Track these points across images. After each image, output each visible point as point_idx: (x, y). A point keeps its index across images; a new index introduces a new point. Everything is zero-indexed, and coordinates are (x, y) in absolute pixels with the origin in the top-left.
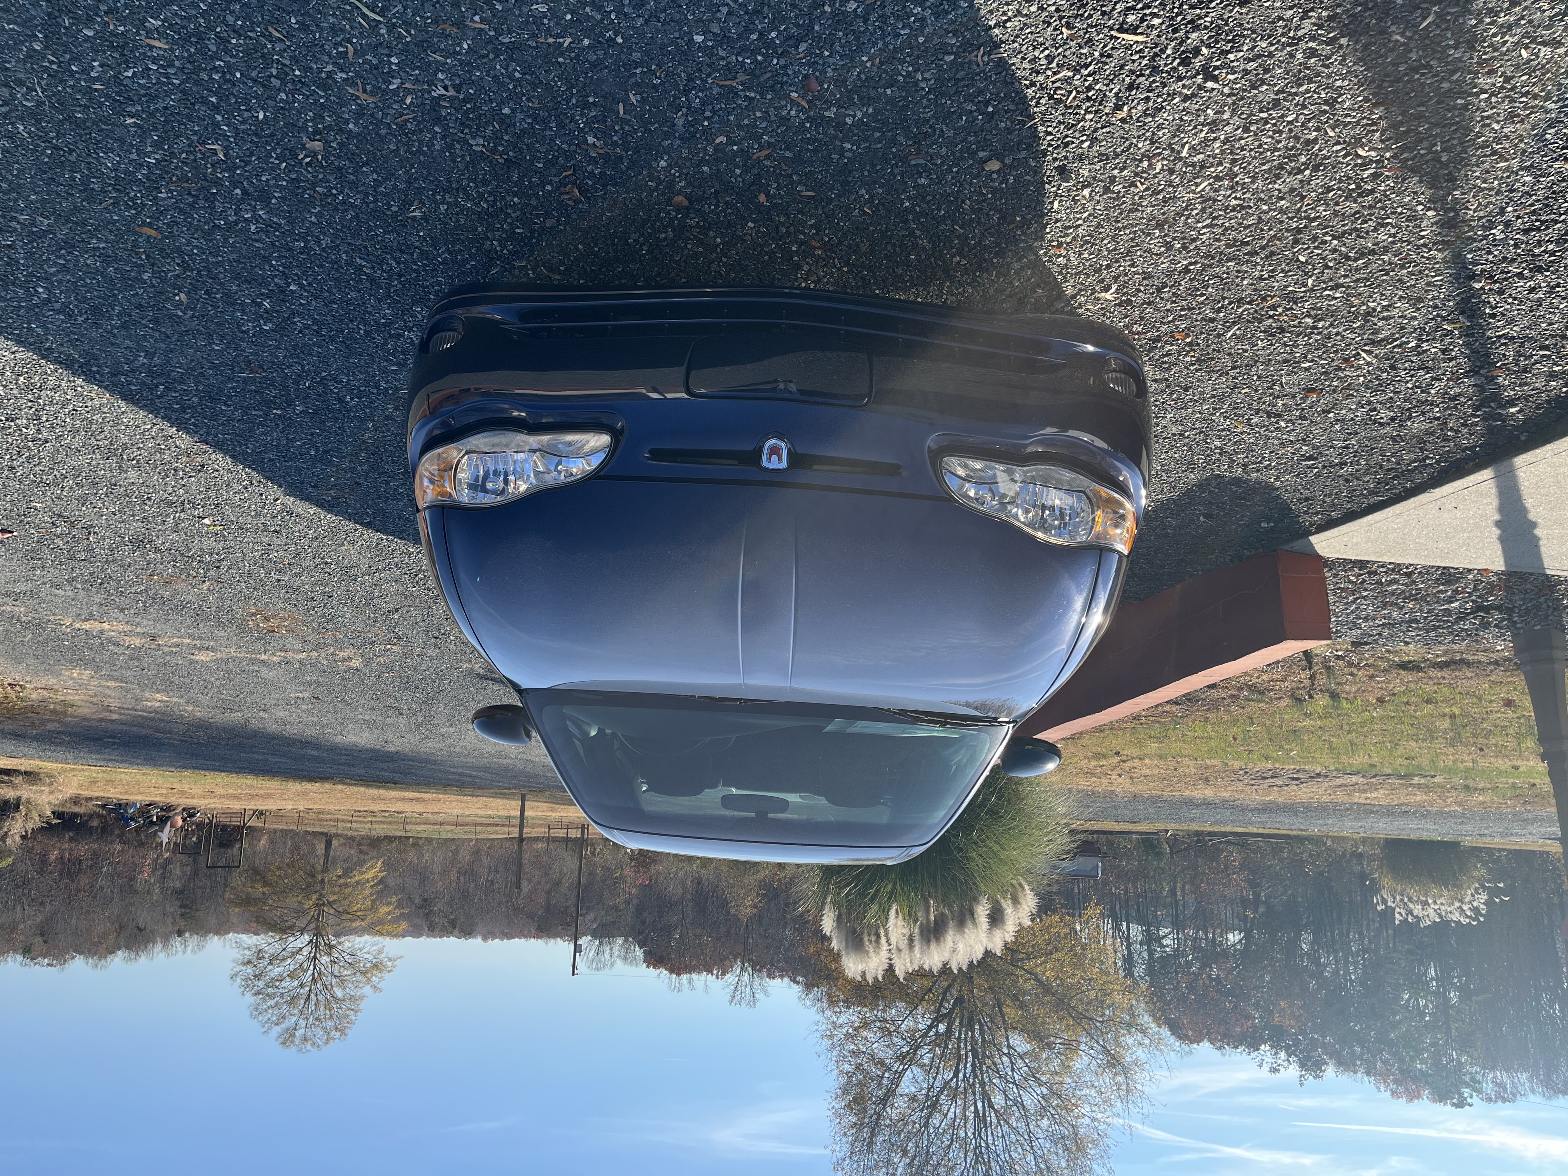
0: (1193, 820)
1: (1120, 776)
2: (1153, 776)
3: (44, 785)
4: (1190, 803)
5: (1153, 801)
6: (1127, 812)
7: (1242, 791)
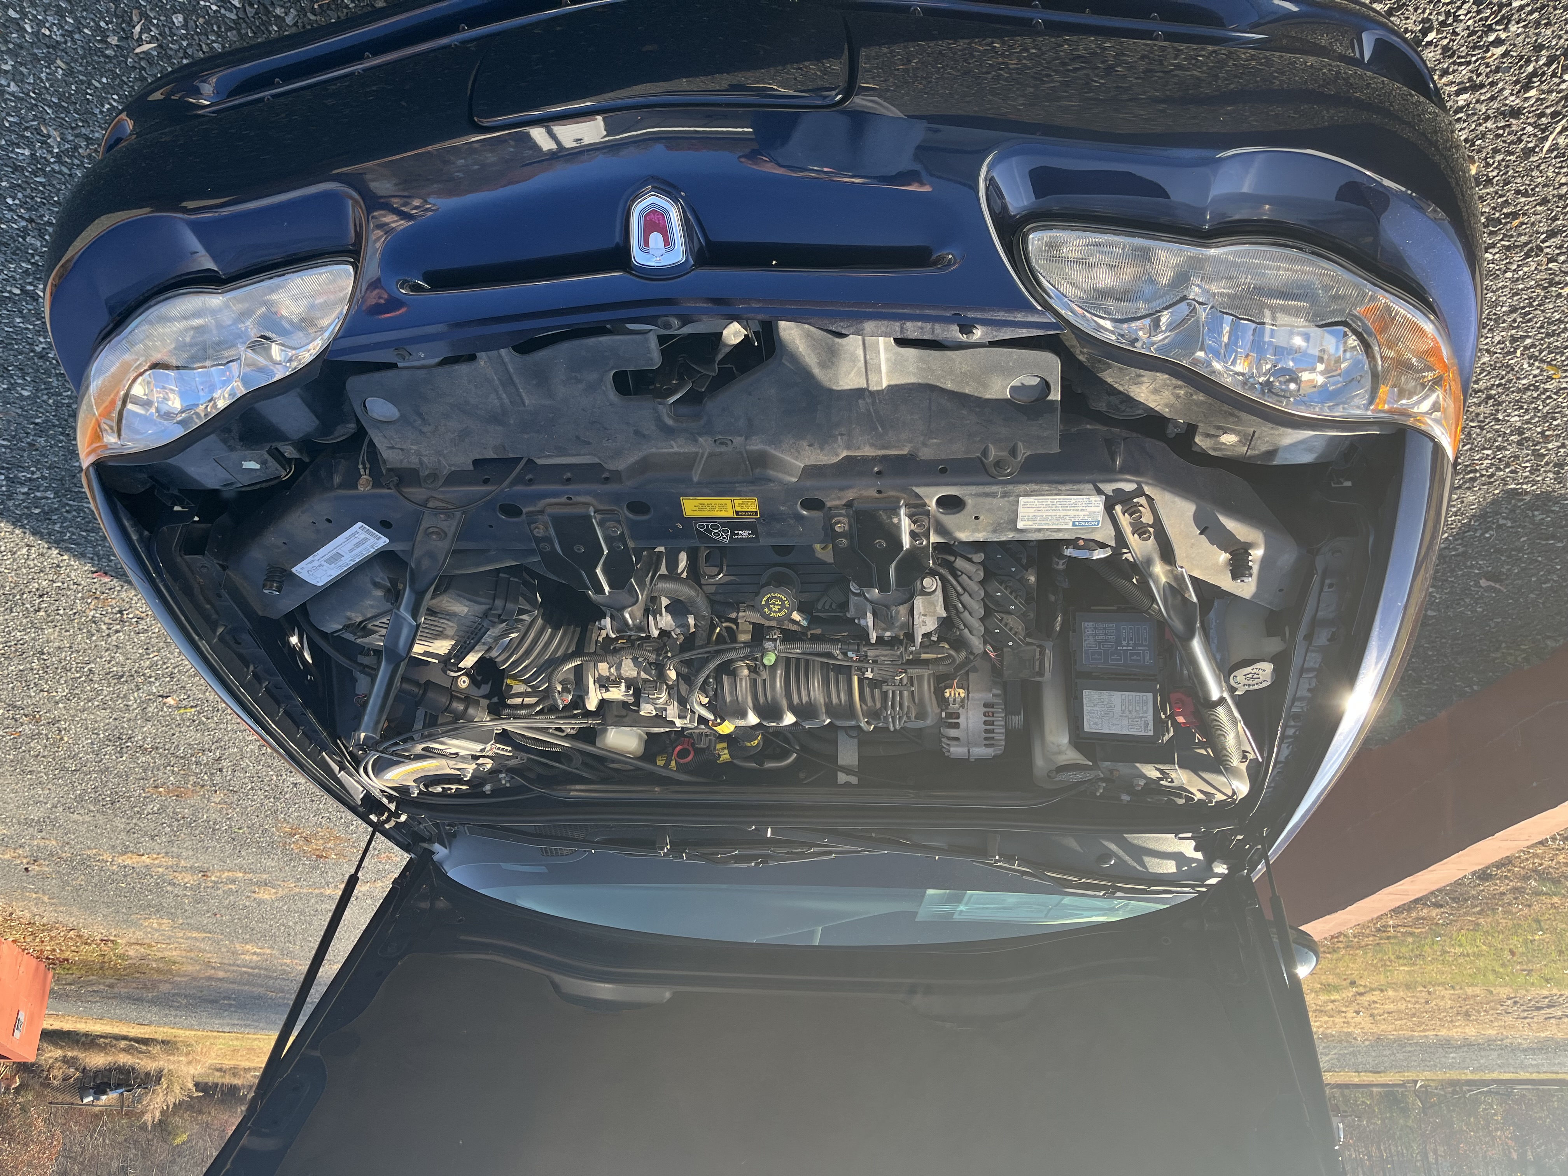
0: (1451, 1067)
1: (1358, 1013)
2: (1399, 1011)
3: (181, 1054)
4: (1446, 1045)
5: (1401, 1043)
6: (1370, 1060)
7: (1512, 1027)
